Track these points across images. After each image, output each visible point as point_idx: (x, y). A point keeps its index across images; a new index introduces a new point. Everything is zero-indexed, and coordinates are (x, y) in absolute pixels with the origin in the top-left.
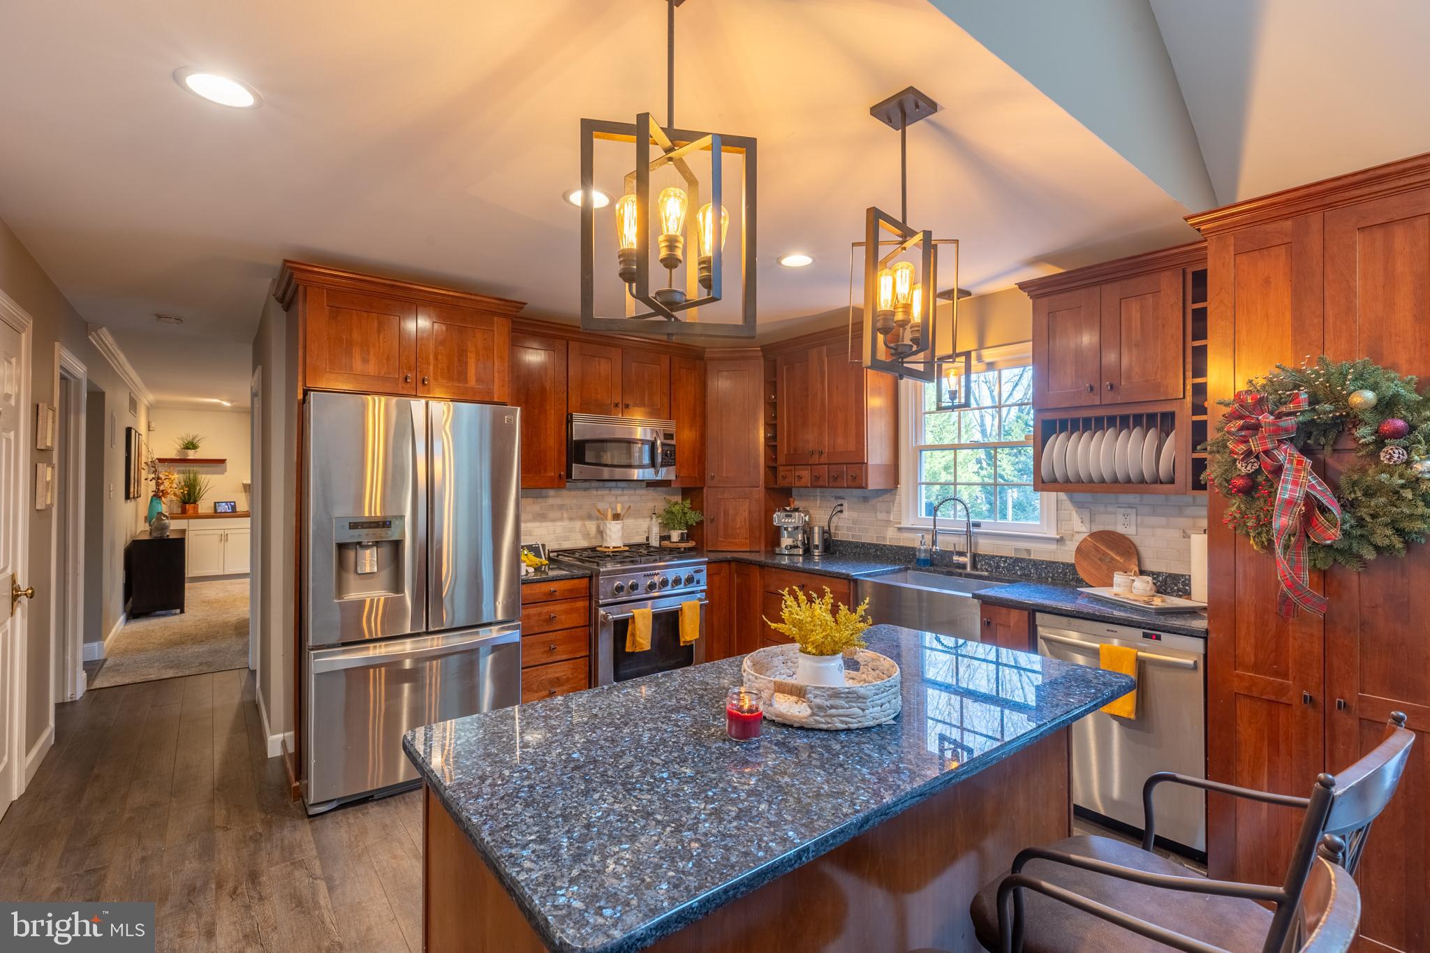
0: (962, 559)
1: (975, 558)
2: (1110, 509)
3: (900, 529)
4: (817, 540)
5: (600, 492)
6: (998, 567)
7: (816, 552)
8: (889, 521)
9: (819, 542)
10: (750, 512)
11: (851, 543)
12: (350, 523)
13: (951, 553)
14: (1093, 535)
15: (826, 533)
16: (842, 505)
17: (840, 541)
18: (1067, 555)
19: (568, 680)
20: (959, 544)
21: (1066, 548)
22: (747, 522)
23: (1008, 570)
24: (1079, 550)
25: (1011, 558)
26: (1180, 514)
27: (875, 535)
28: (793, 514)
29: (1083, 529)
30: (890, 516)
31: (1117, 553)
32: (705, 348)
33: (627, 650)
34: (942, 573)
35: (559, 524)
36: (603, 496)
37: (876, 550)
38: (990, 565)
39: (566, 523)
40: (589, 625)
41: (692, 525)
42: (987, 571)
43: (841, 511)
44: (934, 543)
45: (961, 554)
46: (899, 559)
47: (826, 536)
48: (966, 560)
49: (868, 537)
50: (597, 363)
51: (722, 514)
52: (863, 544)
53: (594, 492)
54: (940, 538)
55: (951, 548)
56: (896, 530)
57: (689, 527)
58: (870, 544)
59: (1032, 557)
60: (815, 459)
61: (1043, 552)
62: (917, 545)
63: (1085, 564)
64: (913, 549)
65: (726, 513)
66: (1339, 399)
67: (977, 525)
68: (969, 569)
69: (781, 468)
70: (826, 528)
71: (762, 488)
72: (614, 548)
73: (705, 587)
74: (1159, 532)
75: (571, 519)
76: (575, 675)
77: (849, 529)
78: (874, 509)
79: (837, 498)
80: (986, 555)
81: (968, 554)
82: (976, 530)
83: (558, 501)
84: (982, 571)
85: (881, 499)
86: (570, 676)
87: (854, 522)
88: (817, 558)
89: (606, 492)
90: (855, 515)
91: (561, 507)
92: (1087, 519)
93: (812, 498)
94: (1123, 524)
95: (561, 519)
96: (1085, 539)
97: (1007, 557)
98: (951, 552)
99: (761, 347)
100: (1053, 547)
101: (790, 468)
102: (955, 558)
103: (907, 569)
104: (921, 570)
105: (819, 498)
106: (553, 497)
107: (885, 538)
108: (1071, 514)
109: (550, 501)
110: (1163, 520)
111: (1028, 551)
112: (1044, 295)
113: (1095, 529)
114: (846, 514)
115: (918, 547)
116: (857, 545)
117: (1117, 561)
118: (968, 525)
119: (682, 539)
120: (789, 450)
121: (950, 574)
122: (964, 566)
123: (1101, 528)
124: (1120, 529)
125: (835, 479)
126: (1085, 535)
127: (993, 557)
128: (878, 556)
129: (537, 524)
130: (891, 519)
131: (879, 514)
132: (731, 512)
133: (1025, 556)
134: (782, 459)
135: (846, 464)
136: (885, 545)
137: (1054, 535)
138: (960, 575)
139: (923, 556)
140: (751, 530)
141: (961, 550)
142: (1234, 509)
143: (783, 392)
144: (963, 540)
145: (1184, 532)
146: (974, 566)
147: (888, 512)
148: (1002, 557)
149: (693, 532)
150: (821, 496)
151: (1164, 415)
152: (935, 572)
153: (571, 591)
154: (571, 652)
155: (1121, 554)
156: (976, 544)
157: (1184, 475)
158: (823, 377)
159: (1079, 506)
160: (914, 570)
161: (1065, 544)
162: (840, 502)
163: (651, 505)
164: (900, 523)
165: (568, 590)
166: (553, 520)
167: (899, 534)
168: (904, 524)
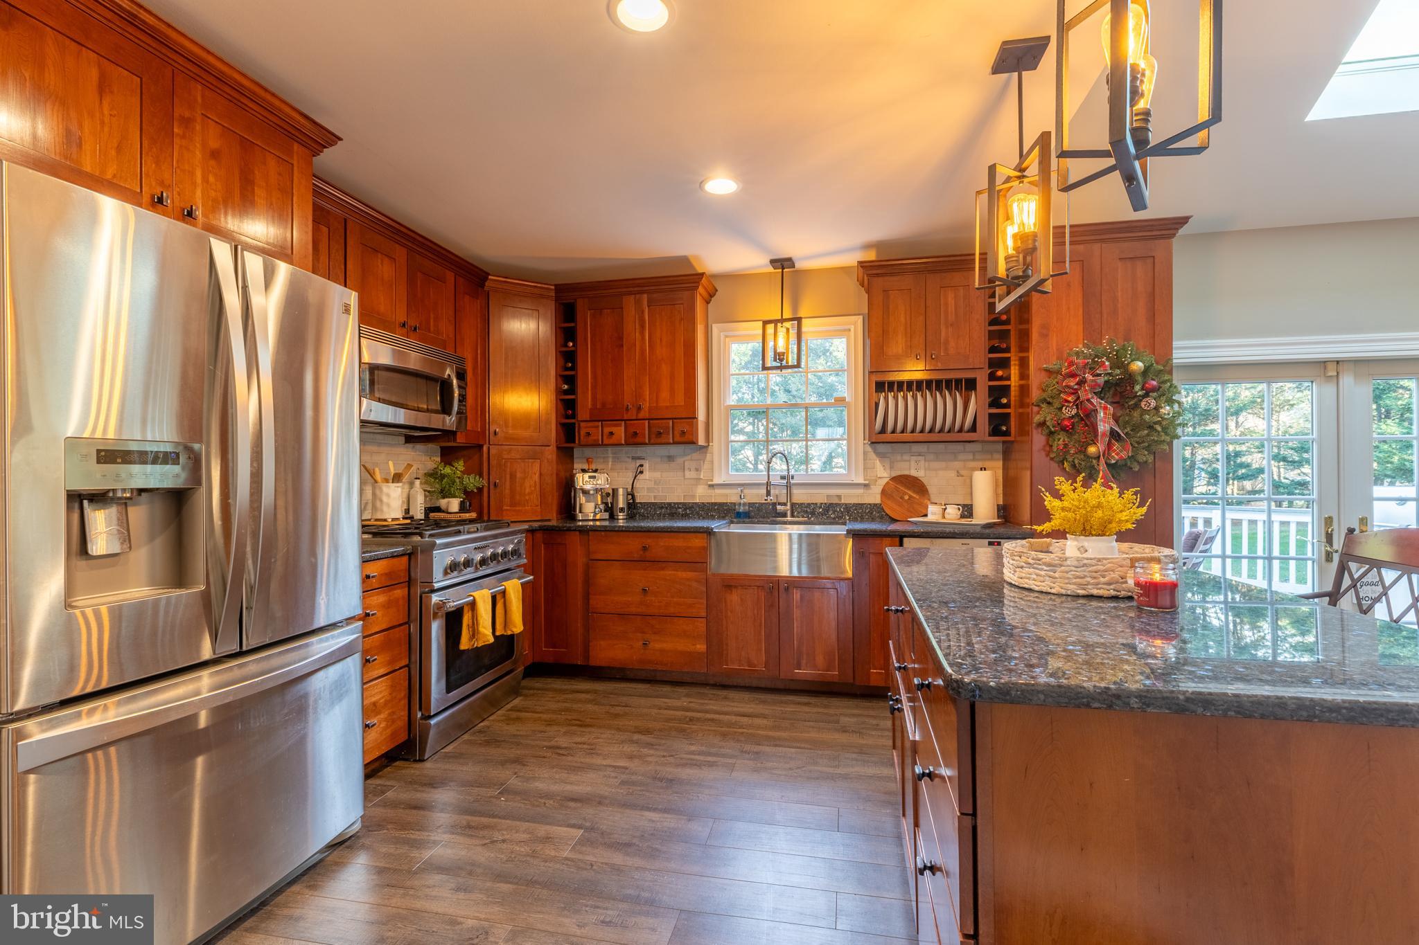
0: (783, 509)
1: (793, 505)
2: (906, 457)
3: (712, 486)
4: (621, 503)
6: (813, 513)
7: (621, 514)
8: (699, 479)
9: (623, 504)
10: (542, 475)
11: (653, 504)
12: (99, 451)
14: (894, 479)
15: (630, 495)
16: (641, 466)
17: (644, 503)
18: (873, 497)
19: (386, 704)
20: (783, 496)
21: (870, 491)
22: (538, 487)
23: (822, 515)
24: (884, 492)
25: (825, 504)
26: (955, 459)
27: (683, 494)
28: (597, 476)
29: (885, 475)
30: (700, 474)
31: (914, 492)
32: (489, 274)
33: (462, 648)
37: (685, 509)
38: (806, 512)
40: (408, 623)
41: (472, 491)
42: (803, 516)
43: (643, 472)
44: (768, 493)
45: (784, 503)
46: (712, 515)
47: (630, 498)
48: (787, 508)
49: (675, 496)
50: (379, 261)
51: (508, 477)
52: (669, 504)
55: (778, 499)
56: (707, 487)
57: (466, 492)
58: (677, 503)
59: (843, 502)
60: (632, 414)
61: (851, 497)
63: (889, 502)
65: (513, 476)
66: (1124, 367)
68: (789, 517)
69: (582, 424)
70: (629, 490)
71: (553, 448)
73: (525, 561)
74: (941, 473)
76: (394, 694)
77: (651, 490)
78: (682, 468)
79: (634, 458)
81: (789, 504)
84: (799, 517)
85: (689, 457)
86: (388, 697)
87: (657, 482)
88: (621, 521)
90: (657, 475)
92: (888, 466)
93: (602, 460)
94: (916, 468)
96: (887, 483)
97: (821, 503)
99: (555, 285)
100: (861, 491)
101: (596, 423)
102: (779, 507)
105: (610, 460)
107: (694, 496)
108: (874, 463)
110: (943, 464)
111: (839, 497)
112: (878, 275)
113: (894, 474)
114: (647, 474)
116: (661, 506)
117: (914, 498)
119: (462, 508)
120: (594, 403)
122: (784, 515)
123: (899, 473)
124: (913, 473)
125: (659, 434)
126: (886, 480)
127: (809, 504)
130: (702, 477)
131: (687, 473)
132: (519, 475)
133: (835, 501)
134: (583, 413)
135: (672, 419)
136: (695, 504)
137: (861, 481)
138: (783, 522)
139: (743, 508)
140: (542, 495)
141: (784, 500)
142: (1061, 442)
143: (586, 339)
144: (784, 491)
145: (958, 472)
146: (792, 514)
147: (698, 470)
148: (816, 504)
149: (472, 500)
150: (613, 458)
151: (968, 381)
153: (388, 575)
154: (389, 663)
155: (917, 493)
156: (795, 494)
157: (984, 426)
158: (643, 327)
159: (881, 456)
161: (870, 489)
162: (639, 462)
164: (712, 481)
165: (385, 574)
167: (710, 491)
168: (716, 481)
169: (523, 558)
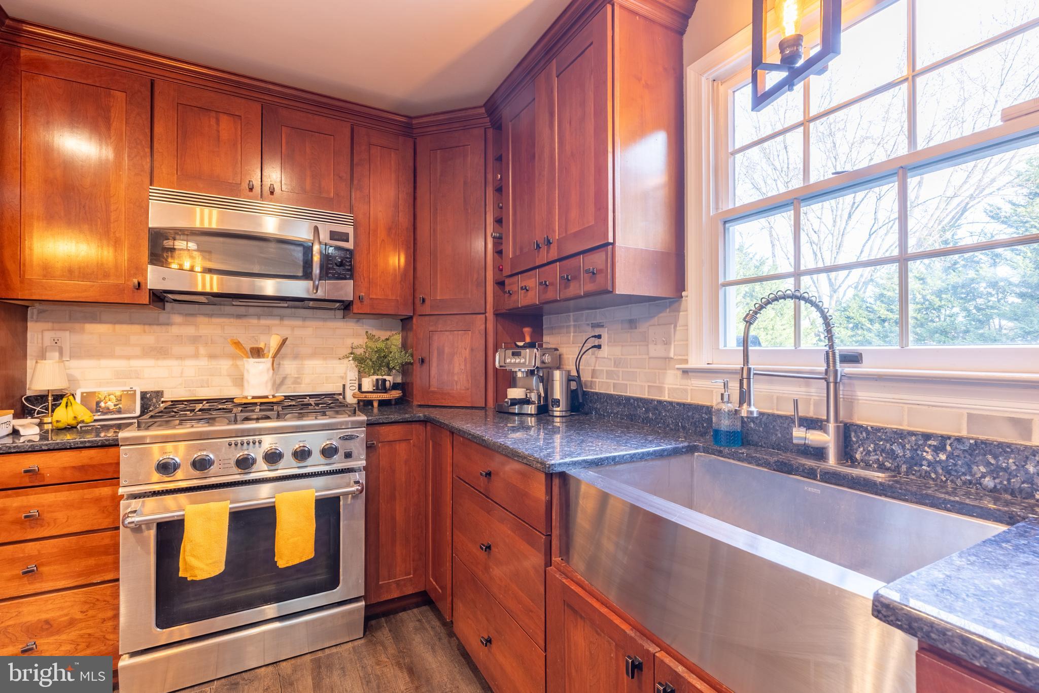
0: (815, 437)
1: (847, 432)
3: (685, 372)
5: (263, 322)
6: (915, 461)
7: (557, 411)
8: (667, 359)
9: (562, 395)
10: (472, 350)
11: (610, 397)
13: (788, 421)
15: (574, 381)
16: (599, 337)
17: (596, 393)
19: (72, 623)
20: (808, 401)
22: (468, 365)
23: (948, 472)
25: (959, 440)
27: (646, 385)
28: (523, 352)
30: (669, 351)
33: (180, 576)
34: (767, 464)
35: (189, 363)
36: (269, 327)
37: (647, 411)
38: (892, 455)
39: (203, 362)
42: (882, 468)
43: (599, 347)
44: (744, 397)
45: (812, 424)
46: (684, 428)
47: (573, 386)
48: (827, 439)
49: (637, 389)
51: (435, 353)
52: (628, 399)
53: (254, 321)
54: (758, 388)
55: (787, 410)
56: (679, 373)
58: (638, 399)
60: (542, 256)
62: (714, 401)
64: (709, 410)
67: (853, 358)
68: (832, 460)
69: (507, 281)
70: (574, 373)
71: (490, 315)
72: (254, 398)
75: (212, 357)
76: (91, 613)
77: (610, 374)
78: (645, 340)
79: (594, 326)
80: (879, 429)
81: (831, 426)
82: (849, 369)
83: (190, 331)
84: (868, 466)
86: (79, 616)
87: (618, 364)
88: (558, 420)
89: (276, 322)
90: (619, 352)
91: (195, 340)
93: (565, 329)
95: (196, 356)
97: (944, 438)
98: (786, 417)
99: (484, 106)
101: (516, 278)
102: (797, 432)
103: (691, 450)
104: (720, 453)
105: (572, 329)
106: (180, 324)
107: (660, 389)
109: (175, 330)
111: (1021, 425)
114: (605, 351)
115: (715, 407)
116: (619, 401)
118: (829, 356)
120: (514, 250)
121: (785, 468)
122: (819, 453)
125: (568, 282)
127: (901, 435)
128: (646, 421)
129: (150, 362)
130: (672, 355)
131: (652, 348)
132: (447, 350)
134: (507, 267)
135: (582, 253)
136: (660, 402)
138: (811, 474)
139: (725, 424)
140: (473, 376)
141: (811, 414)
144: (817, 391)
146: (846, 454)
147: (667, 343)
148: (927, 437)
150: (575, 326)
152: (749, 459)
153: (82, 468)
154: (80, 575)
156: (851, 403)
160: (706, 450)
162: (597, 332)
163: (349, 342)
164: (686, 361)
165: (74, 467)
166: (181, 358)
167: (685, 382)
168: (693, 363)
169: (362, 460)
